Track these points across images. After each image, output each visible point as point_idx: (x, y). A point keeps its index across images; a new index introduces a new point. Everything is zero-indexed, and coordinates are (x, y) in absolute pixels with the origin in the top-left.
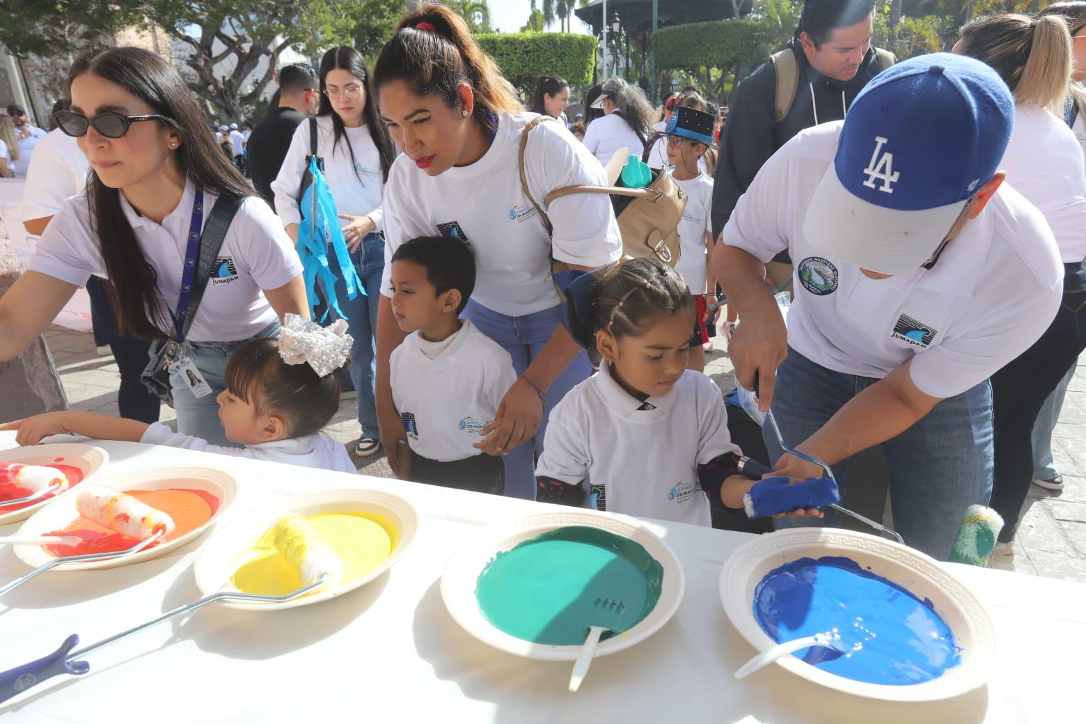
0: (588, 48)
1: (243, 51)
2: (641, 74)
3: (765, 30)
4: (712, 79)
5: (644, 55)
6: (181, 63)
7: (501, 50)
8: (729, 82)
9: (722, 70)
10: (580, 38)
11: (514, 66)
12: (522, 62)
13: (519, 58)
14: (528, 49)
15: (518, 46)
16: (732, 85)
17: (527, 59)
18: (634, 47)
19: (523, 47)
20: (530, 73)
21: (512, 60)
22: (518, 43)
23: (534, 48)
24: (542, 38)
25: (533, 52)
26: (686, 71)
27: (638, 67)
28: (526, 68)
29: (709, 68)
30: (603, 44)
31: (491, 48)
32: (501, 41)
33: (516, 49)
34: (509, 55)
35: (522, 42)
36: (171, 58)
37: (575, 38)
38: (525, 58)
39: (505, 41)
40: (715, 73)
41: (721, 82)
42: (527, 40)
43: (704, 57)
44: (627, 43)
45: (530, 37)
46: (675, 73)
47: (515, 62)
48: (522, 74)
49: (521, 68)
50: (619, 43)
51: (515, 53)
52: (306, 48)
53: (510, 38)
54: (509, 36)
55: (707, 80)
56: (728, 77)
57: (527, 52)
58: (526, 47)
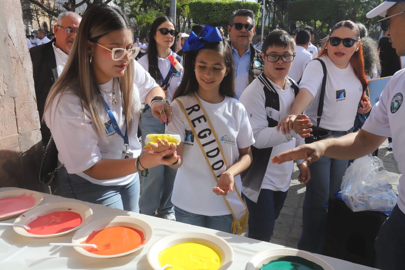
0: (256, 9)
1: (90, 2)
2: (280, 21)
3: (345, 3)
4: (317, 26)
5: (282, 12)
6: (59, 5)
7: (214, 8)
8: (325, 28)
9: (322, 22)
10: (252, 4)
11: (220, 16)
12: (224, 14)
13: (222, 12)
14: (227, 8)
15: (222, 7)
16: (327, 29)
17: (226, 13)
18: (277, 8)
19: (224, 7)
20: (227, 20)
21: (219, 13)
22: (222, 5)
23: (230, 8)
24: (234, 3)
25: (229, 10)
26: (304, 22)
27: (280, 18)
28: (225, 18)
29: (316, 21)
30: (263, 7)
31: (209, 7)
32: (214, 4)
33: (221, 8)
34: (218, 11)
35: (224, 5)
36: (55, 3)
37: (250, 4)
38: (225, 12)
39: (216, 4)
40: (319, 23)
41: (321, 27)
42: (227, 4)
43: (313, 16)
44: (275, 7)
45: (228, 3)
46: (298, 22)
47: (220, 14)
48: (223, 20)
49: (223, 17)
50: (270, 6)
51: (220, 10)
52: (120, 3)
53: (219, 3)
54: (218, 2)
55: (314, 26)
56: (325, 26)
57: (226, 10)
58: (226, 7)
